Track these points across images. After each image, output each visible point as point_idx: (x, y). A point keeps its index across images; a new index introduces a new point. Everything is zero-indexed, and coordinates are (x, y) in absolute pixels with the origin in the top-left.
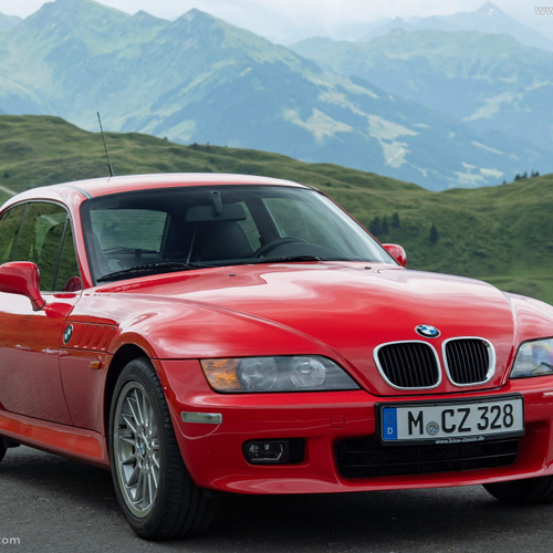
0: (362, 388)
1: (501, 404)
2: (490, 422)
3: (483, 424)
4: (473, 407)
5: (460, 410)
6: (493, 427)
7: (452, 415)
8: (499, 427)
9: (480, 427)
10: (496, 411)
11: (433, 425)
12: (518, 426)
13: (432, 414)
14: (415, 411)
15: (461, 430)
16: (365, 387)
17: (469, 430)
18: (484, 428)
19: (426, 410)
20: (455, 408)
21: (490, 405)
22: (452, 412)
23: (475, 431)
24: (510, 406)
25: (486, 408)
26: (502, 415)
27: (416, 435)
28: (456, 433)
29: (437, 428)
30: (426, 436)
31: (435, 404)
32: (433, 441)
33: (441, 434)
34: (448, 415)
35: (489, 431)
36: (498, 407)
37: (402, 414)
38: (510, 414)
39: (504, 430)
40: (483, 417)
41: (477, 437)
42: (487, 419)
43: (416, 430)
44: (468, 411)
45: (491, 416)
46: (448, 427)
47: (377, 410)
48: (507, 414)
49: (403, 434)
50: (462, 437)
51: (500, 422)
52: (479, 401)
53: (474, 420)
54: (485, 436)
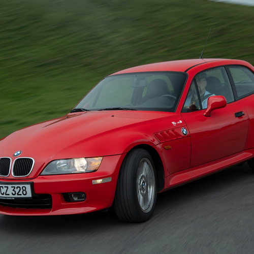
1: (21, 186)
2: (17, 193)
3: (14, 193)
4: (10, 186)
5: (5, 187)
6: (18, 194)
7: (3, 188)
8: (21, 195)
10: (19, 189)
12: (29, 195)
15: (6, 194)
17: (9, 195)
18: (14, 195)
20: (4, 186)
21: (16, 186)
24: (25, 187)
25: (14, 187)
26: (22, 190)
28: (4, 196)
34: (1, 188)
35: (16, 196)
36: (19, 187)
38: (25, 190)
39: (23, 196)
40: (13, 190)
41: (12, 198)
42: (15, 191)
44: (7, 187)
45: (17, 190)
46: (2, 193)
48: (23, 190)
50: (6, 197)
51: (21, 193)
52: (11, 184)
53: (10, 191)
54: (15, 198)
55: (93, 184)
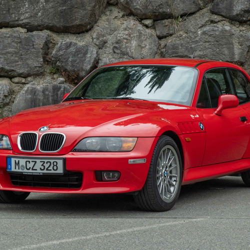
1: (52, 161)
2: (46, 168)
3: (43, 168)
4: (38, 161)
5: (32, 161)
6: (47, 169)
7: (29, 163)
8: (51, 170)
10: (49, 164)
11: (22, 166)
12: (60, 170)
13: (22, 162)
14: (17, 160)
15: (33, 169)
17: (36, 170)
18: (43, 170)
19: (20, 160)
20: (31, 160)
21: (46, 161)
22: (29, 162)
23: (39, 171)
24: (56, 162)
25: (44, 162)
26: (52, 165)
27: (17, 170)
28: (31, 171)
29: (24, 168)
30: (20, 170)
31: (23, 158)
32: (22, 172)
33: (25, 170)
34: (28, 163)
35: (45, 171)
36: (50, 162)
37: (13, 161)
38: (56, 165)
39: (53, 172)
40: (42, 165)
41: (40, 173)
42: (44, 167)
43: (17, 167)
44: (36, 162)
45: (47, 166)
46: (28, 168)
48: (54, 165)
49: (13, 169)
50: (32, 173)
51: (51, 168)
53: (38, 166)
54: (43, 173)
55: (129, 163)
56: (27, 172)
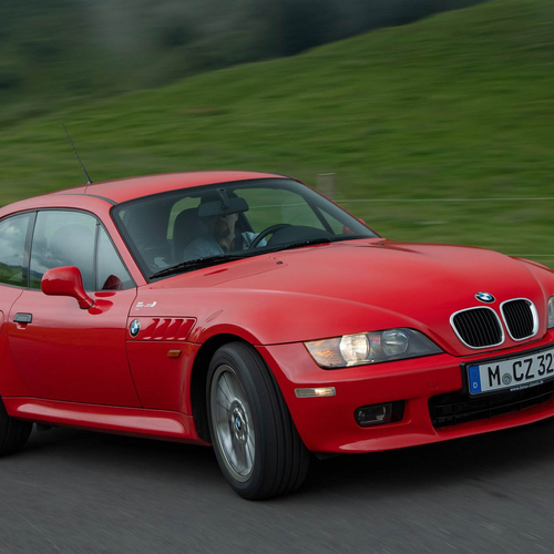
0: (445, 352)
1: (552, 352)
2: (546, 368)
3: (542, 370)
4: (534, 357)
5: (525, 361)
6: (548, 371)
7: (520, 366)
8: (552, 371)
9: (541, 373)
10: (549, 358)
11: (507, 376)
13: (506, 367)
14: (493, 366)
15: (527, 377)
16: (447, 350)
17: (532, 376)
18: (543, 373)
19: (501, 364)
20: (522, 359)
21: (545, 354)
22: (520, 363)
23: (537, 377)
25: (542, 357)
27: (496, 386)
28: (524, 381)
29: (510, 378)
30: (503, 386)
31: (507, 358)
32: (508, 389)
33: (514, 383)
34: (517, 366)
35: (546, 375)
36: (550, 355)
37: (483, 370)
40: (541, 364)
41: (539, 381)
42: (544, 366)
43: (495, 381)
44: (531, 361)
45: (546, 363)
46: (519, 376)
47: (463, 369)
49: (485, 387)
50: (528, 384)
51: (552, 366)
52: (538, 351)
53: (536, 367)
54: (544, 380)
56: (518, 386)
